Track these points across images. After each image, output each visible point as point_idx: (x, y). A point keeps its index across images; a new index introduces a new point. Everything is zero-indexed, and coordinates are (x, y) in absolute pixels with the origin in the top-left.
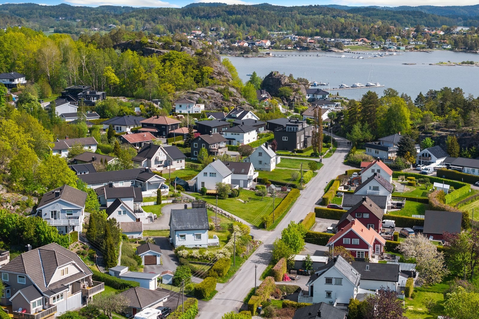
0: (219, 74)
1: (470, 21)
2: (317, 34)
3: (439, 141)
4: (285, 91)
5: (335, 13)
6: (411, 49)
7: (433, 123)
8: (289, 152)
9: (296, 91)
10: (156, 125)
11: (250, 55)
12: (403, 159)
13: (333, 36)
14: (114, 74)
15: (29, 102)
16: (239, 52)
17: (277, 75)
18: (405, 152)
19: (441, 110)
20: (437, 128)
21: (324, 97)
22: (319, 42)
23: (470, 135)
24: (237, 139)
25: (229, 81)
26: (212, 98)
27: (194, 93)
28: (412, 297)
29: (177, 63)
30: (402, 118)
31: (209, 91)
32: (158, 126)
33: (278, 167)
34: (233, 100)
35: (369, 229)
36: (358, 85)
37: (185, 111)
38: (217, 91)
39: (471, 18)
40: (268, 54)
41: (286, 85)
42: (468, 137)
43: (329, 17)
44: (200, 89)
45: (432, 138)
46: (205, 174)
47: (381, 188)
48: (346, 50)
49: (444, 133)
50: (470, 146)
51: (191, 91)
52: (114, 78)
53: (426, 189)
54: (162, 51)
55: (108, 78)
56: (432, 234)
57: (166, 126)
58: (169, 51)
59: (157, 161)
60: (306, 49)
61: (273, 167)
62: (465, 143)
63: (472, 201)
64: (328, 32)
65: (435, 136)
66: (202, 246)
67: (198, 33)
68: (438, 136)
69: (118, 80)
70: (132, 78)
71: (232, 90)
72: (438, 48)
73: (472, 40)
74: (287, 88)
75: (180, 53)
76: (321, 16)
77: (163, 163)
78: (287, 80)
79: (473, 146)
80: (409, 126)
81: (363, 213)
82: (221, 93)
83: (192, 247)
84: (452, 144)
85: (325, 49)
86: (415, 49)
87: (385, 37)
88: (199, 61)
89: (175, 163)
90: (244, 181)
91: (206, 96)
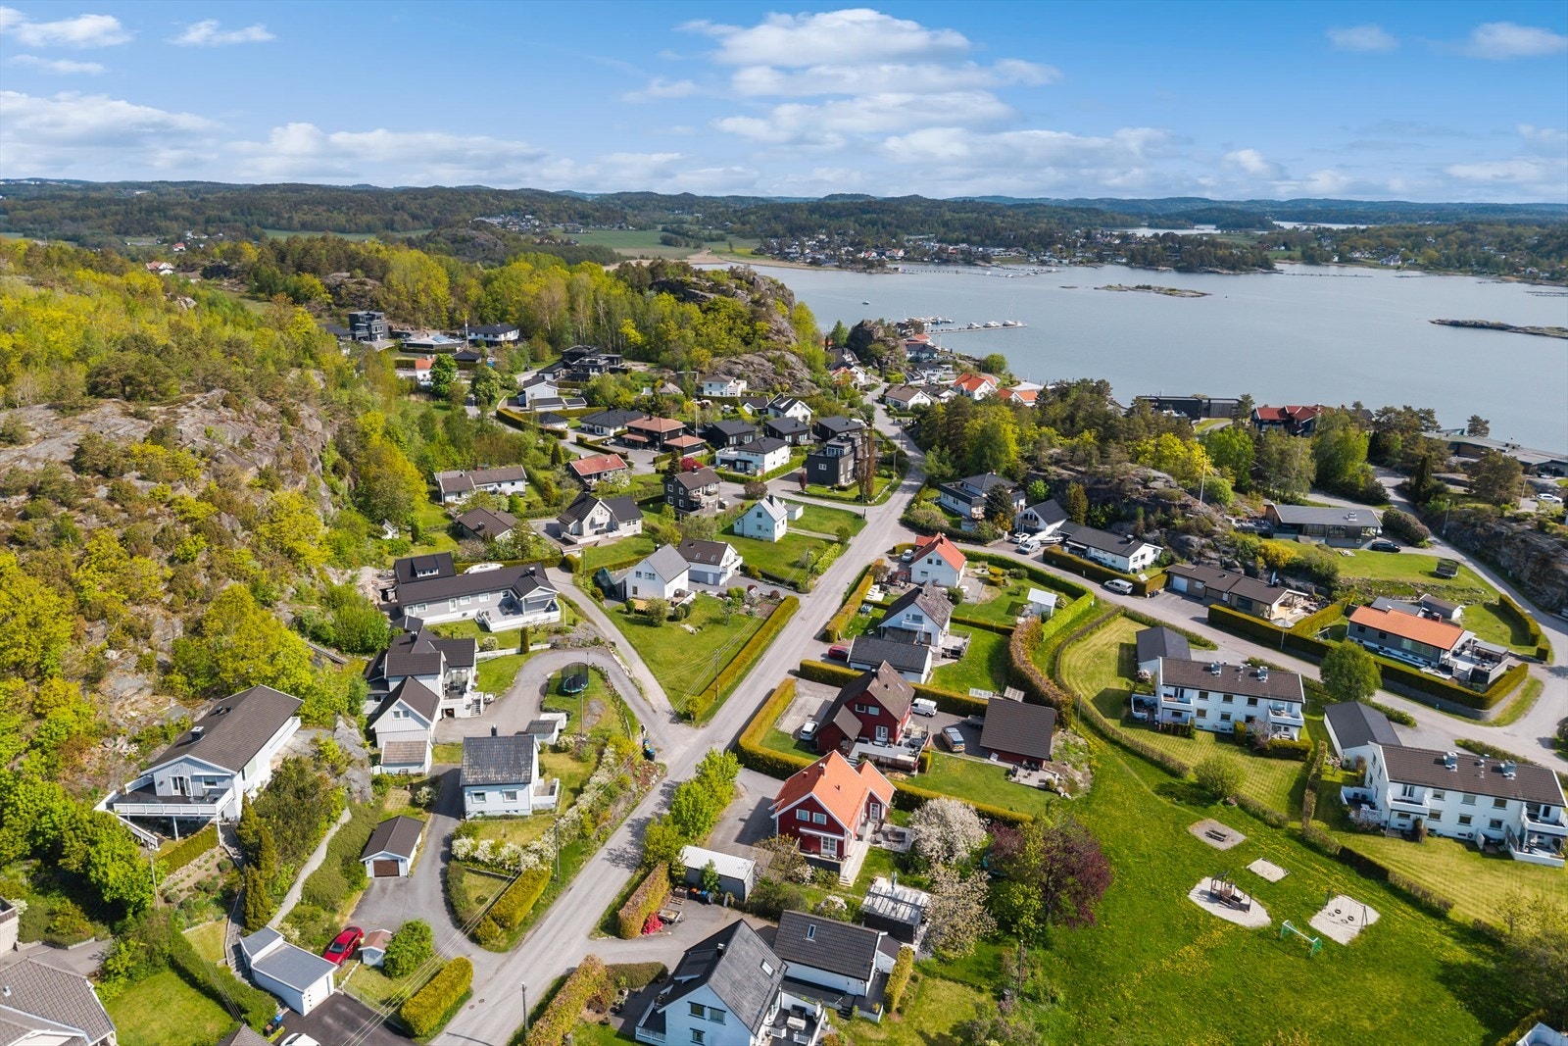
0: (779, 332)
1: (1157, 221)
2: (963, 242)
3: (1058, 488)
4: (876, 350)
5: (991, 211)
6: (1075, 263)
7: (1051, 451)
8: (825, 490)
9: (892, 349)
10: (647, 431)
11: (874, 271)
12: (991, 525)
13: (982, 244)
14: (634, 331)
15: (487, 381)
16: (861, 266)
17: (869, 325)
18: (996, 513)
19: (1069, 426)
20: (1057, 462)
21: (931, 355)
22: (962, 252)
23: (1107, 483)
24: (755, 463)
25: (790, 343)
26: (760, 371)
27: (736, 363)
28: (899, 1011)
29: (722, 315)
30: (1001, 446)
31: (757, 360)
32: (649, 433)
33: (795, 527)
34: (789, 374)
35: (859, 769)
36: (992, 324)
37: (716, 394)
38: (769, 361)
39: (1159, 217)
40: (897, 269)
41: (879, 340)
42: (1104, 486)
43: (984, 216)
44: (747, 357)
45: (1046, 480)
46: (638, 574)
47: (926, 619)
48: (994, 263)
49: (1065, 473)
50: (1105, 503)
51: (733, 359)
52: (635, 336)
53: (1018, 595)
54: (708, 295)
55: (627, 337)
56: (996, 751)
57: (659, 433)
58: (716, 296)
59: (592, 524)
60: (946, 262)
61: (780, 532)
62: (1097, 496)
63: (1091, 634)
64: (977, 238)
65: (1054, 477)
66: (520, 813)
67: (821, 237)
68: (1056, 478)
69: (639, 338)
70: (660, 337)
71: (790, 358)
72: (1111, 263)
73: (1154, 252)
74: (880, 347)
75: (729, 300)
76: (975, 215)
77: (604, 527)
78: (881, 333)
79: (1110, 502)
80: (1013, 456)
81: (868, 706)
82: (774, 363)
83: (498, 814)
84: (1076, 498)
85: (969, 260)
86: (1081, 262)
87: (1046, 246)
88: (753, 312)
89: (623, 526)
90: (715, 574)
91: (751, 368)
